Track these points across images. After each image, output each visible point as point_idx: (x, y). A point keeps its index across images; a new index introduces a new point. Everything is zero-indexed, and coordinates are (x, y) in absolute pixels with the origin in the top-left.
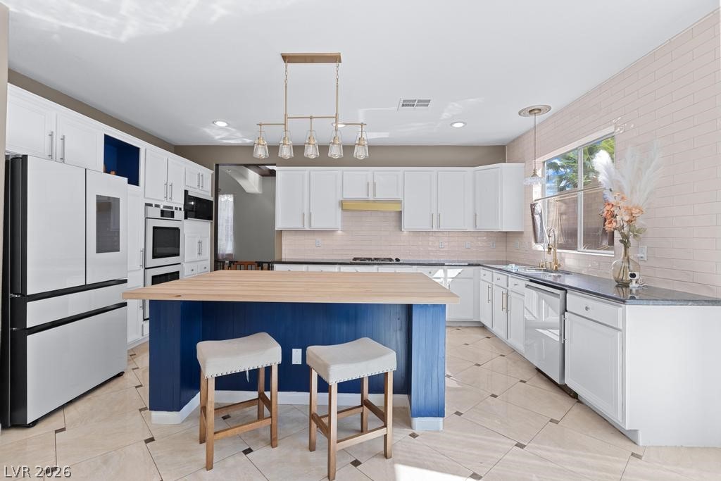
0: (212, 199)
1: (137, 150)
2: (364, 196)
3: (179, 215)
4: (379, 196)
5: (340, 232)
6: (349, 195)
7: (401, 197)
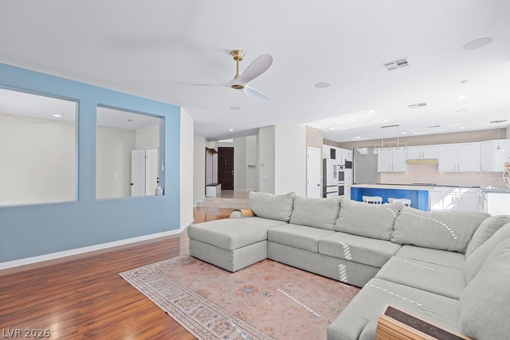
0: (352, 161)
1: (335, 150)
2: (418, 158)
3: (344, 167)
4: (425, 158)
5: (407, 173)
6: (410, 158)
7: (437, 157)
